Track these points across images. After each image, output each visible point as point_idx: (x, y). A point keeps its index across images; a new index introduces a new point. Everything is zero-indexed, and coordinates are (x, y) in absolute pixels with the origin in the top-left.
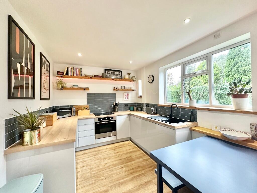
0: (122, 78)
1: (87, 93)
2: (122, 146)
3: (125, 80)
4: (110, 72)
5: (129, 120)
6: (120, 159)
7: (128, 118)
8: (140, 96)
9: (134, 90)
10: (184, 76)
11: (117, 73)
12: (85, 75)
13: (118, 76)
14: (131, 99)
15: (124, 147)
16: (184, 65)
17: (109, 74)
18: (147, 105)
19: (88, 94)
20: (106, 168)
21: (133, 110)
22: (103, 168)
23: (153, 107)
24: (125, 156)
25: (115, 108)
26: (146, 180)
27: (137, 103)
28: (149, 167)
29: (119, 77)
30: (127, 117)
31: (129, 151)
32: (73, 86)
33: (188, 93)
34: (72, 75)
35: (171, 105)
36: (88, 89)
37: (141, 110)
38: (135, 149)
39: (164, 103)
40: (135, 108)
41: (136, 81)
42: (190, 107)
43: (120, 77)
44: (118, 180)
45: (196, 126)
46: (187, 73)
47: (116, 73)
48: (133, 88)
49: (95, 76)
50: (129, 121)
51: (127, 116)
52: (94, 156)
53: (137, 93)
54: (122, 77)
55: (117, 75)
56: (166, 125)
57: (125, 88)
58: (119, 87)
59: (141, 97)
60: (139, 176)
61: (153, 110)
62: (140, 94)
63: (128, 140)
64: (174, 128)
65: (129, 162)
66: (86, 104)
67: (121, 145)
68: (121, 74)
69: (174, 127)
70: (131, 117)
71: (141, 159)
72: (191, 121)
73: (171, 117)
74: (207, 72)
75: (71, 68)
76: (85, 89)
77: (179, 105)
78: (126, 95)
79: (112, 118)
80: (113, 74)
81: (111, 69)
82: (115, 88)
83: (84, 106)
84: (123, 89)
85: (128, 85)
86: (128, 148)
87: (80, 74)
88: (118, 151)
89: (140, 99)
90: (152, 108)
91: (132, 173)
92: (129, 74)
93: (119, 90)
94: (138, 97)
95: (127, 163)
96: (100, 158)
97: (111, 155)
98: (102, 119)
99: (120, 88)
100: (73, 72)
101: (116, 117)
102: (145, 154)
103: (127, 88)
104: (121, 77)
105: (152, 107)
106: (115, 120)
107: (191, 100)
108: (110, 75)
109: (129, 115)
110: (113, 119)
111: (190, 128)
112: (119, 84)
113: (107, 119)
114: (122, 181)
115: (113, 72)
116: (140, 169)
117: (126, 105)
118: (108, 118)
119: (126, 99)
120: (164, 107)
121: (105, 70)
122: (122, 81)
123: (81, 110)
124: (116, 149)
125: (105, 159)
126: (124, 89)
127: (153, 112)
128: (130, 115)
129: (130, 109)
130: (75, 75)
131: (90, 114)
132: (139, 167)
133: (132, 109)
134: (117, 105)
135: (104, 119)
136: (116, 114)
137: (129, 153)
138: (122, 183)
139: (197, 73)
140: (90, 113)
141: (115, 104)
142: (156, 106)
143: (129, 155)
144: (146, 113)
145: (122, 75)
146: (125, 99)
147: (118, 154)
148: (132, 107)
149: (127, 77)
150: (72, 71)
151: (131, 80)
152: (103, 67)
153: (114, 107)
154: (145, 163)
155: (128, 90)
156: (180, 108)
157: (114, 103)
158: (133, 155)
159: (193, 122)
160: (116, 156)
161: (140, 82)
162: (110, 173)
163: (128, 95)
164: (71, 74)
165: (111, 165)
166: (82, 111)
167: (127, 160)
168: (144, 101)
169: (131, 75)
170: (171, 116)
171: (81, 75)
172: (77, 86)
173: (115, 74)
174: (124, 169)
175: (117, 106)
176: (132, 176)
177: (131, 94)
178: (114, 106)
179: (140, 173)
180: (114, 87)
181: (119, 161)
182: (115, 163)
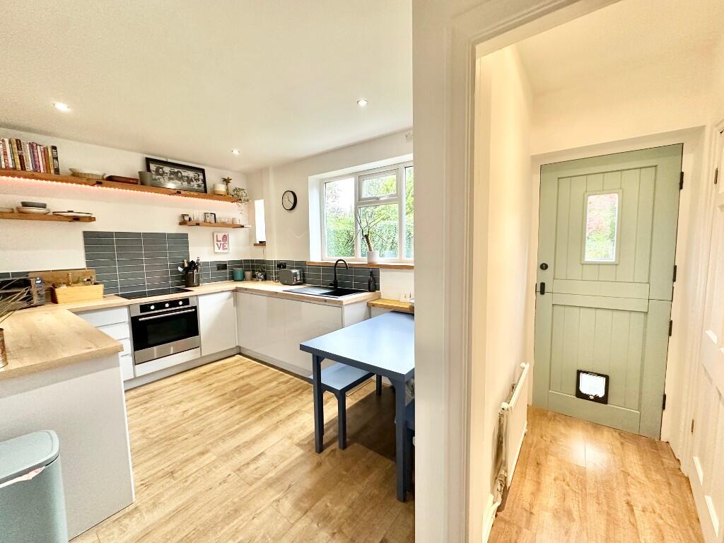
0: (206, 191)
1: (84, 232)
2: (220, 370)
3: (216, 195)
4: (167, 169)
5: (236, 303)
6: (219, 394)
7: (232, 299)
8: (260, 242)
9: (243, 227)
10: (360, 201)
11: (191, 174)
12: (70, 169)
13: (194, 185)
14: (236, 250)
15: (226, 370)
16: (360, 177)
17: (162, 175)
18: (281, 265)
19: (87, 235)
20: (188, 418)
21: (243, 279)
22: (182, 420)
23: (296, 268)
24: (234, 387)
25: (188, 275)
26: (289, 412)
27: (252, 261)
28: (294, 392)
29: (196, 187)
30: (229, 298)
31: (241, 375)
32: (25, 204)
33: (366, 237)
34: (15, 168)
35: (335, 262)
36: (91, 219)
37: (265, 279)
38: (255, 369)
39: (320, 258)
40: (248, 274)
41: (248, 201)
42: (370, 264)
43: (199, 186)
44: (227, 429)
45: (378, 297)
46: (364, 196)
47: (184, 174)
48: (240, 219)
49: (111, 179)
50: (234, 306)
51: (228, 294)
52: (141, 405)
53: (252, 234)
54: (205, 187)
55: (189, 180)
56: (326, 301)
57: (218, 220)
58: (197, 215)
59: (262, 243)
60: (272, 410)
61: (295, 275)
62: (261, 236)
63: (234, 355)
64: (340, 304)
65: (246, 394)
66: (84, 265)
67: (218, 367)
68: (201, 177)
69: (341, 302)
70: (241, 295)
71: (274, 383)
72: (370, 291)
73: (336, 288)
74: (396, 200)
75: (10, 142)
76: (76, 219)
77: (350, 260)
78: (220, 239)
79: (186, 301)
80: (175, 176)
81: (169, 161)
82: (187, 218)
83: (78, 274)
84: (210, 223)
85: (226, 210)
86: (238, 370)
87: (52, 168)
88: (212, 381)
89: (260, 249)
90: (294, 271)
91: (257, 410)
92: (227, 181)
93: (198, 224)
94: (255, 245)
95: (241, 397)
96: (162, 406)
97: (193, 393)
98: (152, 307)
99: (201, 219)
100: (21, 157)
101: (198, 300)
102: (281, 372)
103: (223, 220)
104: (202, 188)
105: (293, 268)
106: (195, 307)
107: (370, 250)
108: (166, 178)
109: (233, 291)
110: (188, 304)
111: (368, 303)
112: (197, 207)
113: (169, 307)
114: (237, 427)
115: (176, 170)
116: (275, 399)
117: (222, 266)
118: (174, 303)
119: (221, 250)
120: (320, 266)
121: (149, 161)
122: (207, 198)
123: (68, 285)
124: (205, 377)
125: (180, 402)
126: (212, 222)
127: (297, 280)
128: (236, 290)
129: (233, 278)
130: (30, 167)
131: (104, 297)
132: (271, 396)
133: (239, 276)
134: (196, 267)
135: (160, 305)
136: (196, 291)
137: (242, 378)
138: (237, 431)
139: (381, 199)
140: (104, 294)
141: (186, 265)
142: (301, 265)
143: (242, 383)
144: (279, 283)
145: (204, 181)
146: (217, 250)
147: (214, 386)
148: (239, 271)
149: (221, 188)
150: (13, 153)
151: (234, 197)
152: (141, 153)
153: (187, 273)
154: (283, 387)
155: (224, 225)
156: (352, 266)
157: (185, 261)
158: (253, 381)
159: (374, 291)
160: (210, 391)
161: (259, 205)
162: (203, 424)
163: (225, 238)
164: (10, 161)
165: (200, 411)
166: (69, 288)
167: (240, 392)
168: (273, 254)
169: (232, 185)
170: (335, 284)
171: (57, 171)
172: (44, 206)
173: (182, 176)
174: (237, 408)
175: (195, 270)
176: (257, 415)
177: (236, 237)
178: (186, 270)
179: (274, 406)
180: (183, 216)
181: (220, 399)
182: (209, 404)
